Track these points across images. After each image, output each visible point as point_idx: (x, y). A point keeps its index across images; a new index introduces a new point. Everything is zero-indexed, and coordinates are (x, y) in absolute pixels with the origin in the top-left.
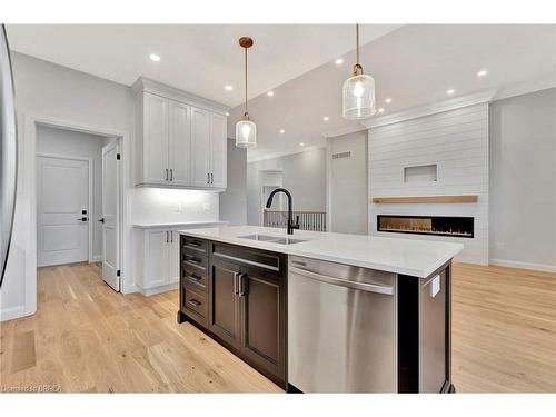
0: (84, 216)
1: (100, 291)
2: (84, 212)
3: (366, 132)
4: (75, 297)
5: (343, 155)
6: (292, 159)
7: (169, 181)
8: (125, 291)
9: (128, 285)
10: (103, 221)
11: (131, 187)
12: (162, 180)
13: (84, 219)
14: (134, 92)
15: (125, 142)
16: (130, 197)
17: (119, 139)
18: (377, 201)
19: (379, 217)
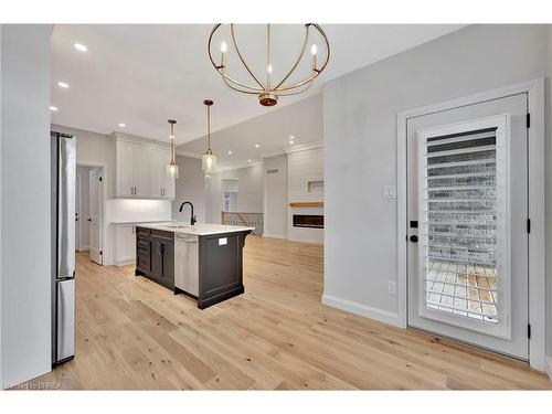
0: (77, 217)
1: (89, 265)
3: (286, 155)
5: (273, 171)
6: (246, 170)
7: (134, 194)
8: (105, 264)
9: (107, 260)
10: (90, 220)
11: (109, 199)
12: (129, 194)
13: (76, 219)
14: (111, 139)
15: (105, 170)
16: (108, 205)
17: (101, 168)
18: (292, 205)
19: (295, 216)
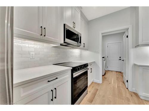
0: (120, 58)
2: (120, 57)
4: (112, 83)
8: (130, 89)
10: (123, 60)
13: (120, 59)
15: (130, 30)
